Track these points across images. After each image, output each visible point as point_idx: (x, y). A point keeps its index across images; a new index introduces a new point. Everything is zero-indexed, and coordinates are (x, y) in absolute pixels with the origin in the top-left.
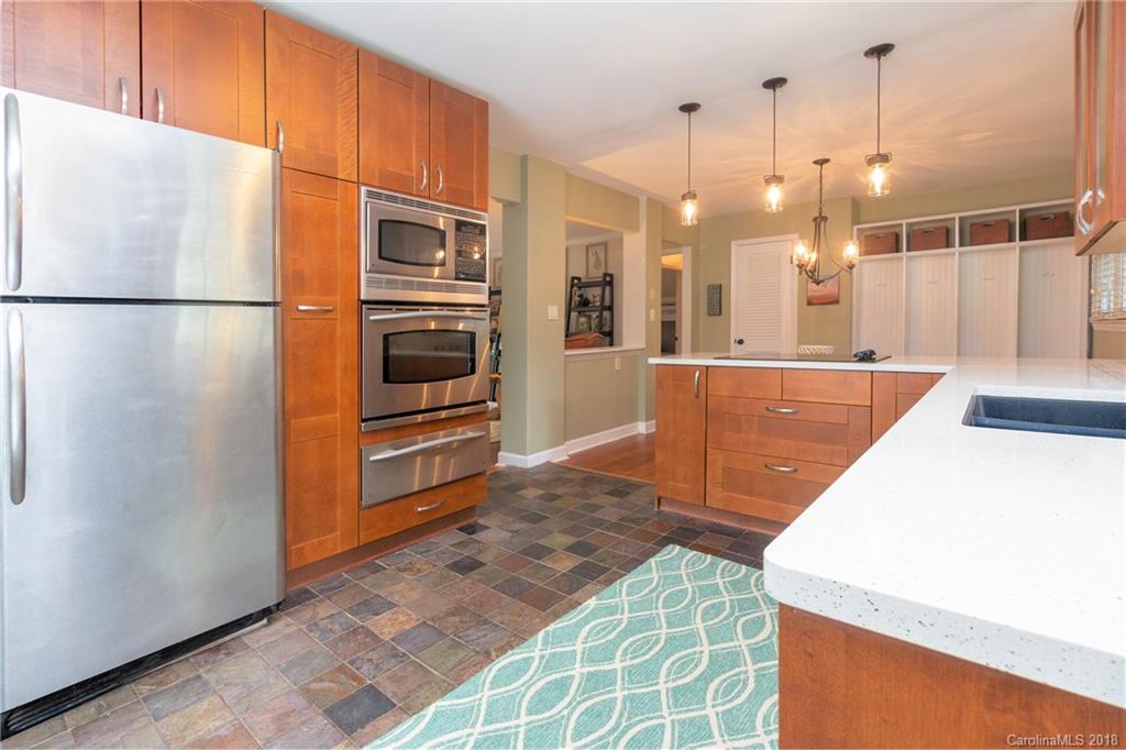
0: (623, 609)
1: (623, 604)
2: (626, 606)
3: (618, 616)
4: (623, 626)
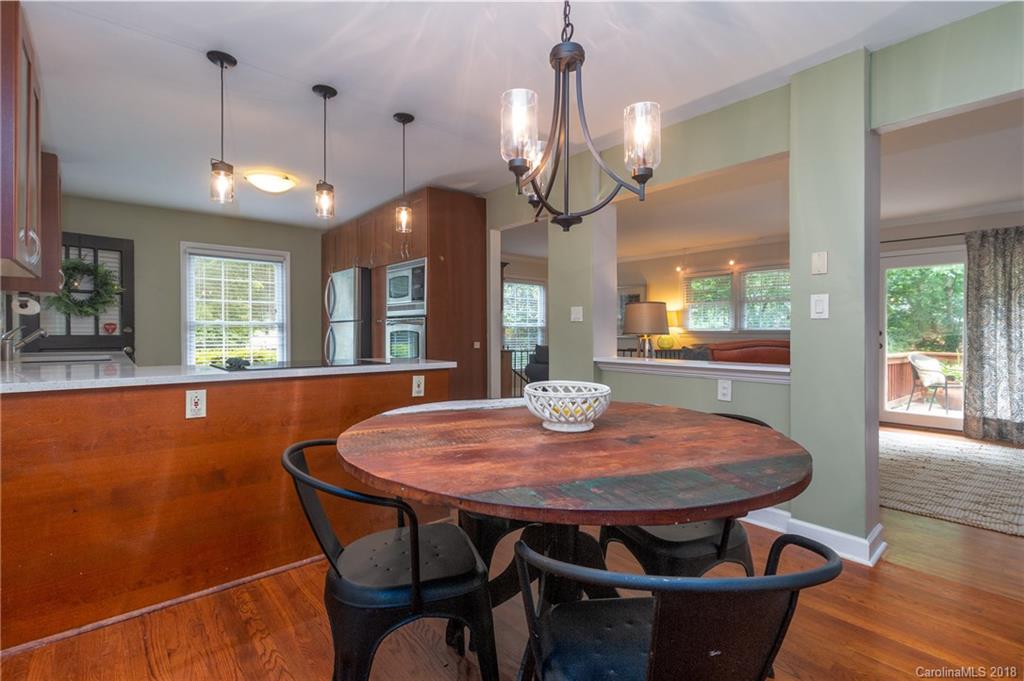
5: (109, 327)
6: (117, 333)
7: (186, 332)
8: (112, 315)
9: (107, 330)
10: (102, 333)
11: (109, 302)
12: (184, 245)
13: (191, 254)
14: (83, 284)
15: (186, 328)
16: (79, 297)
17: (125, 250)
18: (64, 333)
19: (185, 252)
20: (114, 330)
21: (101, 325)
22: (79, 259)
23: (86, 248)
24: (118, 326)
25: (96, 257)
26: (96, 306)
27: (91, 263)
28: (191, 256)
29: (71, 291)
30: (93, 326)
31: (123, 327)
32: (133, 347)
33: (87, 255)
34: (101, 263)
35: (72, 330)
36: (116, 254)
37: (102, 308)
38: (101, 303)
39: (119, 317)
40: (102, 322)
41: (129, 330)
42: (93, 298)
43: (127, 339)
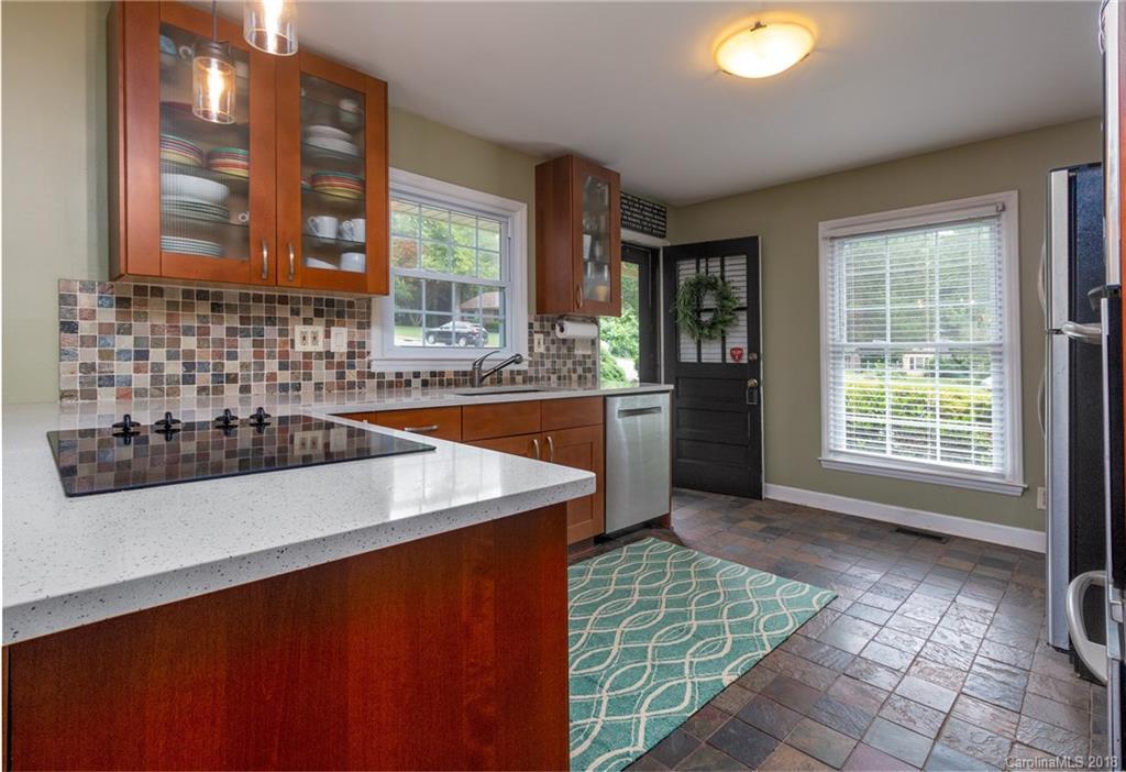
0: (691, 668)
1: (691, 672)
2: (687, 671)
3: (696, 660)
4: (691, 651)
5: (736, 352)
6: (745, 360)
8: (738, 339)
9: (733, 356)
10: (729, 360)
11: (730, 321)
12: (824, 228)
13: (833, 238)
14: (710, 300)
15: (828, 356)
16: (704, 317)
17: (747, 248)
18: (694, 360)
19: (825, 239)
20: (740, 356)
21: (728, 351)
22: (707, 272)
23: (713, 256)
24: (745, 351)
25: (722, 266)
26: (720, 327)
27: (718, 275)
28: (836, 242)
29: (699, 312)
30: (720, 351)
31: (750, 352)
32: (759, 380)
33: (715, 265)
34: (727, 274)
35: (703, 356)
36: (742, 260)
37: (727, 329)
38: (725, 322)
39: (745, 340)
40: (729, 346)
41: (755, 356)
42: (715, 318)
43: (753, 368)
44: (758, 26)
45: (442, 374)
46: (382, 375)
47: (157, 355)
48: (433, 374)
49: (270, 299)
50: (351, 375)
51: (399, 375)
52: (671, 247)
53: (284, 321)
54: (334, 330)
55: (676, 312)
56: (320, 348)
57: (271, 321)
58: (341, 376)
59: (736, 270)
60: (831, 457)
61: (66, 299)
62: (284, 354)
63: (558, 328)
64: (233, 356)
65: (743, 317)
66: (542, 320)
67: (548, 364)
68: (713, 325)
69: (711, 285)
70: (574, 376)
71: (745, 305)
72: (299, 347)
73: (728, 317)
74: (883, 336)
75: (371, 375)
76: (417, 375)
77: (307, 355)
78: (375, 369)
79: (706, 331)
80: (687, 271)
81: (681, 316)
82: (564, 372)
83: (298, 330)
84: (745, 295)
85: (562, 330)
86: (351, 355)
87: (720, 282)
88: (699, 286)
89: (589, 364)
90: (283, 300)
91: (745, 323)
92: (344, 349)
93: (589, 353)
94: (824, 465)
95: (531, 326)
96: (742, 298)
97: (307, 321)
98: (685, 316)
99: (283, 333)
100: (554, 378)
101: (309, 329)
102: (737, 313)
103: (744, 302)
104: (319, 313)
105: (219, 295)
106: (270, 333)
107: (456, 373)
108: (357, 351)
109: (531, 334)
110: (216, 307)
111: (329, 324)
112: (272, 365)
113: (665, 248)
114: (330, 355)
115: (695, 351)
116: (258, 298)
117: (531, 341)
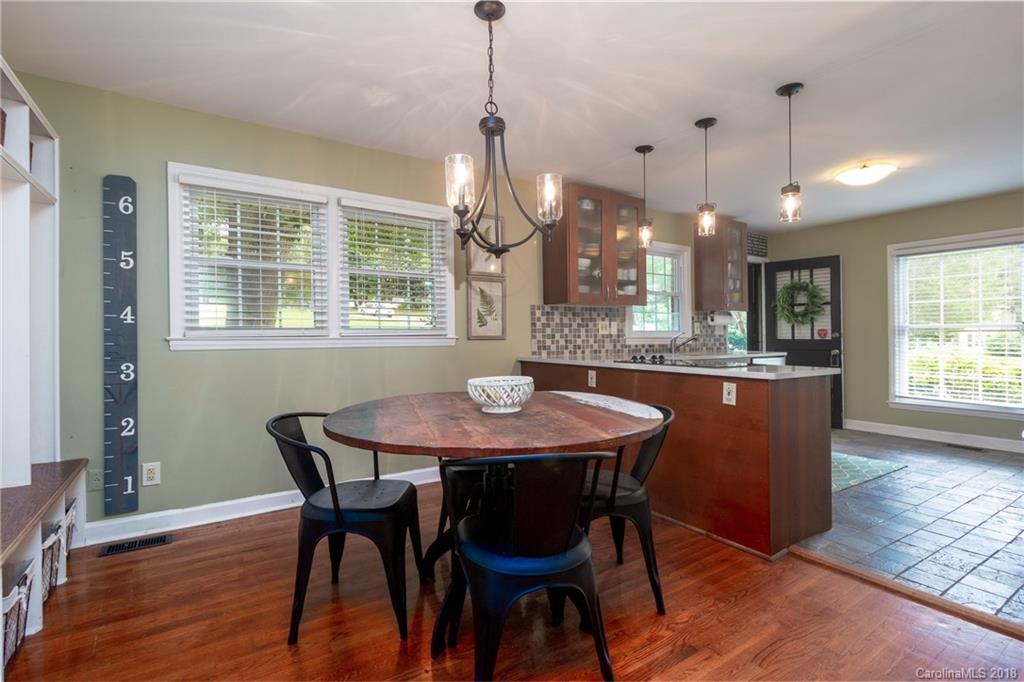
5: (822, 332)
6: (829, 337)
7: (894, 338)
8: (824, 323)
9: (820, 335)
10: (816, 337)
11: (818, 312)
12: (890, 248)
13: (898, 256)
14: (802, 298)
15: (894, 334)
16: (797, 309)
17: (832, 263)
18: (790, 338)
19: (893, 256)
20: (825, 335)
21: (816, 332)
22: (800, 279)
23: (804, 269)
24: (830, 331)
25: (811, 275)
26: (810, 316)
27: (808, 281)
28: (901, 258)
29: (793, 305)
30: (810, 331)
31: (833, 331)
32: (840, 350)
33: (805, 275)
34: (815, 280)
35: (796, 335)
36: (828, 270)
37: (815, 317)
38: (814, 313)
39: (830, 324)
40: (817, 328)
41: (837, 335)
42: (806, 309)
43: (836, 343)
44: (865, 166)
45: (653, 346)
46: (630, 346)
47: (557, 336)
48: (650, 346)
49: (590, 309)
50: (619, 346)
51: (636, 346)
52: (771, 263)
53: (595, 320)
54: (613, 323)
55: (776, 306)
56: (608, 333)
57: (591, 320)
58: (615, 346)
59: (822, 278)
60: (897, 400)
61: (533, 314)
62: (595, 336)
63: (709, 319)
64: (579, 337)
65: (828, 308)
66: (698, 314)
67: (702, 341)
68: (804, 314)
69: (804, 288)
70: (715, 348)
71: (829, 301)
72: (601, 333)
73: (817, 309)
74: (938, 321)
75: (626, 346)
76: (643, 346)
77: (603, 336)
78: (627, 343)
79: (800, 319)
80: (784, 279)
81: (779, 309)
82: (709, 346)
83: (600, 324)
84: (829, 294)
85: (712, 320)
86: (618, 336)
87: (811, 286)
88: (794, 289)
89: (722, 341)
90: (595, 310)
91: (829, 313)
92: (616, 333)
93: (722, 333)
94: (891, 406)
95: (693, 318)
96: (827, 295)
97: (603, 320)
98: (783, 309)
99: (595, 325)
100: (704, 348)
101: (604, 323)
102: (824, 306)
103: (828, 299)
104: (607, 315)
105: (574, 309)
106: (591, 324)
107: (660, 345)
108: (621, 333)
109: (693, 323)
110: (574, 315)
111: (611, 321)
112: (592, 341)
113: (766, 264)
114: (611, 335)
115: (790, 331)
116: (586, 309)
117: (693, 327)
